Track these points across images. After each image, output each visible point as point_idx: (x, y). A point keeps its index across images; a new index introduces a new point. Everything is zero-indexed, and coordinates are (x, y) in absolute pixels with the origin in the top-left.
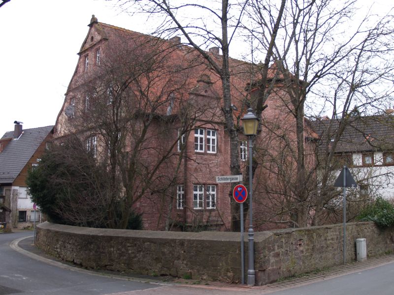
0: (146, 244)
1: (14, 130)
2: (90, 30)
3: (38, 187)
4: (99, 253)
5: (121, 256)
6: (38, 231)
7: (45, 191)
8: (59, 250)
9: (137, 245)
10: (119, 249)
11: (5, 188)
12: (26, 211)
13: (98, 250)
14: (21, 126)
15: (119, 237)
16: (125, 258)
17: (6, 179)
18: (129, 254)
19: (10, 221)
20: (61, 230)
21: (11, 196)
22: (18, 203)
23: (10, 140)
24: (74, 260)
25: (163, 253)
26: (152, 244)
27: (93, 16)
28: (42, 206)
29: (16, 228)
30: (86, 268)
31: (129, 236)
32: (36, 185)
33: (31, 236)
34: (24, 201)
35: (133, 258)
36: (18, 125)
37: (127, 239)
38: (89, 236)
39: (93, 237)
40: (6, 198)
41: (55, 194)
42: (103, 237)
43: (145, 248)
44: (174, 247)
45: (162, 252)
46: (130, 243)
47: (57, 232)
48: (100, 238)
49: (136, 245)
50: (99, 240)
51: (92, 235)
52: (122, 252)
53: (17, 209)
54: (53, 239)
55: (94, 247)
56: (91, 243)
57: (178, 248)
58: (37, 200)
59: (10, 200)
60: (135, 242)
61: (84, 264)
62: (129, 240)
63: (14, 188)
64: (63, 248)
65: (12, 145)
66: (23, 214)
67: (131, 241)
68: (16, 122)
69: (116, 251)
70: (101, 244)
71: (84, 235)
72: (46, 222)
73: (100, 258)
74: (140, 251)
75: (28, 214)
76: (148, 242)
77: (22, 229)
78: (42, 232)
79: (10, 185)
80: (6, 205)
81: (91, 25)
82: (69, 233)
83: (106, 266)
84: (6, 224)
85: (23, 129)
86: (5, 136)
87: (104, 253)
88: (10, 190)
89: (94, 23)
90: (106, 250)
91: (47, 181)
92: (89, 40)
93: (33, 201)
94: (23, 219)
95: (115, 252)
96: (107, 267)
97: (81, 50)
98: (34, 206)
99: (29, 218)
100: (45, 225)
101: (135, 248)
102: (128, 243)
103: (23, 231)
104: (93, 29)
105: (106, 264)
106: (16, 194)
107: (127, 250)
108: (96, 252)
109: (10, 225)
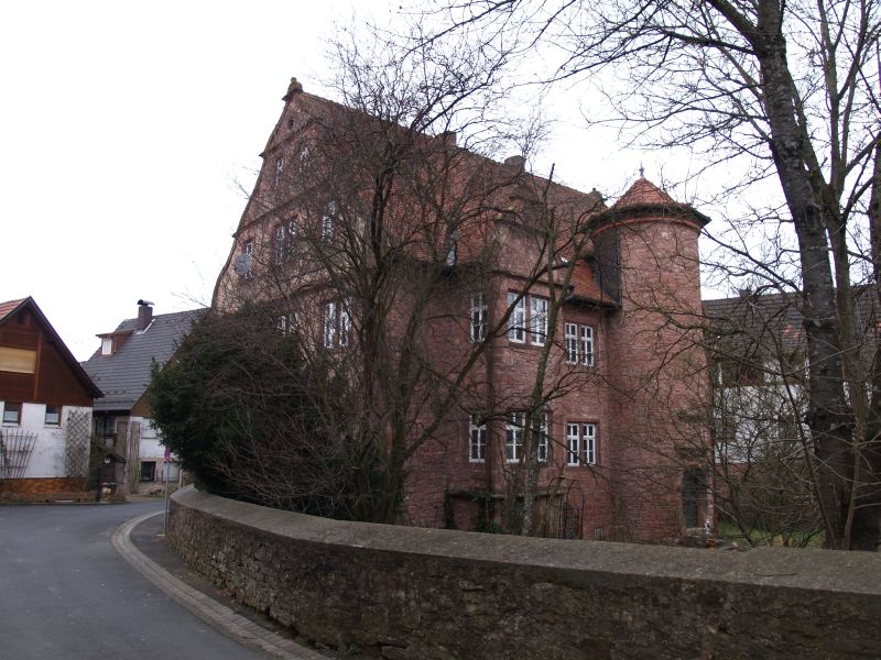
0: (537, 586)
1: (137, 317)
2: (287, 105)
3: (173, 410)
4: (354, 601)
5: (435, 620)
6: (174, 507)
7: (190, 419)
8: (223, 568)
9: (501, 589)
10: (428, 598)
11: (117, 420)
12: (155, 463)
13: (350, 592)
14: (151, 309)
15: (426, 557)
16: (450, 626)
17: (119, 402)
18: (467, 616)
19: (125, 481)
20: (229, 517)
21: (129, 433)
22: (141, 447)
23: (130, 334)
24: (268, 609)
25: (619, 628)
26: (566, 590)
27: (294, 80)
28: (182, 454)
29: (136, 493)
30: (311, 644)
31: (467, 556)
32: (169, 405)
33: (161, 511)
34: (151, 446)
35: (484, 631)
36: (145, 307)
37: (461, 566)
38: (321, 546)
39: (335, 550)
40: (119, 438)
41: (213, 426)
42: (369, 553)
43: (533, 601)
44: (667, 607)
45: (614, 623)
46: (473, 581)
47: (218, 520)
48: (358, 557)
49: (494, 587)
50: (356, 560)
51: (332, 545)
52: (440, 607)
53: (138, 459)
54: (207, 535)
55: (337, 583)
56: (328, 569)
57: (688, 615)
58: (171, 442)
59: (125, 441)
60: (493, 579)
61: (304, 630)
62: (465, 568)
63: (133, 419)
64: (233, 565)
65: (133, 342)
66: (149, 468)
67: (475, 573)
68: (141, 302)
69: (419, 602)
70: (363, 574)
71: (303, 543)
72: (192, 486)
73: (357, 619)
74: (512, 611)
75: (158, 466)
76: (549, 581)
77: (147, 496)
78: (181, 514)
79: (127, 413)
80: (119, 452)
81: (288, 98)
82: (255, 529)
83: (380, 645)
84: (115, 486)
85: (154, 314)
86: (121, 327)
87: (373, 604)
88: (126, 423)
89: (295, 90)
90: (381, 597)
91: (196, 396)
92: (285, 124)
93: (163, 442)
94: (148, 475)
95: (413, 603)
96: (384, 648)
97: (268, 146)
98: (167, 454)
99: (160, 475)
100: (186, 493)
101: (491, 597)
102: (465, 578)
103: (148, 499)
104: (293, 105)
105: (381, 638)
106: (137, 431)
107: (462, 604)
108: (346, 597)
109: (124, 487)
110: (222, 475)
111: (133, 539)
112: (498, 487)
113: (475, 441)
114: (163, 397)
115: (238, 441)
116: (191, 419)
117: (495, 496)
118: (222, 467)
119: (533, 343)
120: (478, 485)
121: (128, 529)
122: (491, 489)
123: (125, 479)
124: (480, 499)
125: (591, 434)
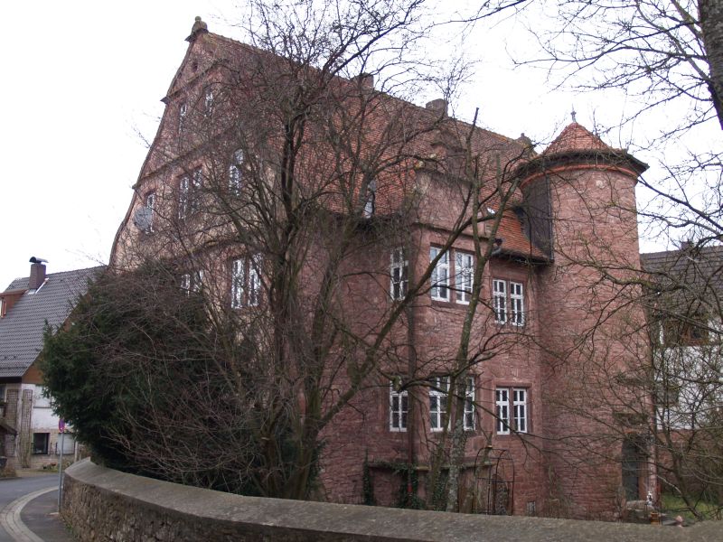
1: (29, 275)
2: (191, 47)
3: (67, 377)
6: (69, 483)
11: (8, 388)
12: (48, 434)
14: (45, 266)
17: (9, 368)
19: (16, 454)
20: (128, 494)
21: (20, 402)
22: (33, 417)
23: (22, 294)
27: (198, 19)
28: (78, 425)
29: (28, 467)
32: (63, 372)
33: (54, 487)
34: (44, 416)
36: (37, 264)
38: (227, 524)
40: (10, 407)
41: (111, 394)
47: (117, 497)
48: (268, 536)
51: (240, 523)
53: (30, 430)
54: (104, 513)
58: (66, 410)
59: (16, 411)
63: (24, 386)
65: (24, 304)
66: (42, 439)
68: (33, 260)
72: (88, 460)
75: (52, 439)
77: (39, 471)
78: (77, 490)
79: (18, 380)
80: (9, 423)
81: (192, 38)
82: (156, 506)
85: (47, 273)
86: (12, 286)
88: (17, 391)
89: (199, 31)
91: (93, 361)
92: (189, 67)
93: (57, 412)
94: (41, 448)
97: (170, 91)
98: (61, 425)
99: (54, 447)
100: (82, 467)
103: (40, 474)
104: (197, 46)
106: (29, 400)
109: (15, 461)
110: (120, 447)
111: (24, 518)
112: (420, 458)
113: (396, 408)
114: (56, 362)
115: (138, 411)
116: (87, 387)
117: (418, 468)
118: (121, 438)
119: (458, 302)
120: (399, 456)
121: (19, 507)
122: (413, 461)
123: (15, 452)
124: (402, 471)
125: (522, 399)
